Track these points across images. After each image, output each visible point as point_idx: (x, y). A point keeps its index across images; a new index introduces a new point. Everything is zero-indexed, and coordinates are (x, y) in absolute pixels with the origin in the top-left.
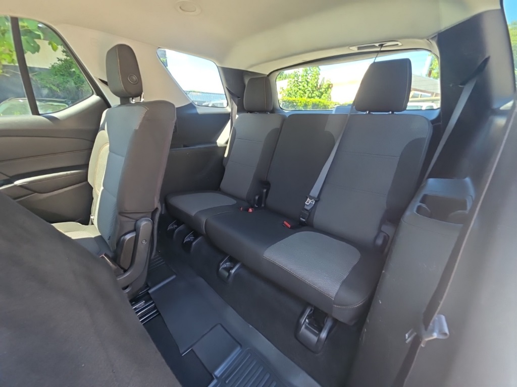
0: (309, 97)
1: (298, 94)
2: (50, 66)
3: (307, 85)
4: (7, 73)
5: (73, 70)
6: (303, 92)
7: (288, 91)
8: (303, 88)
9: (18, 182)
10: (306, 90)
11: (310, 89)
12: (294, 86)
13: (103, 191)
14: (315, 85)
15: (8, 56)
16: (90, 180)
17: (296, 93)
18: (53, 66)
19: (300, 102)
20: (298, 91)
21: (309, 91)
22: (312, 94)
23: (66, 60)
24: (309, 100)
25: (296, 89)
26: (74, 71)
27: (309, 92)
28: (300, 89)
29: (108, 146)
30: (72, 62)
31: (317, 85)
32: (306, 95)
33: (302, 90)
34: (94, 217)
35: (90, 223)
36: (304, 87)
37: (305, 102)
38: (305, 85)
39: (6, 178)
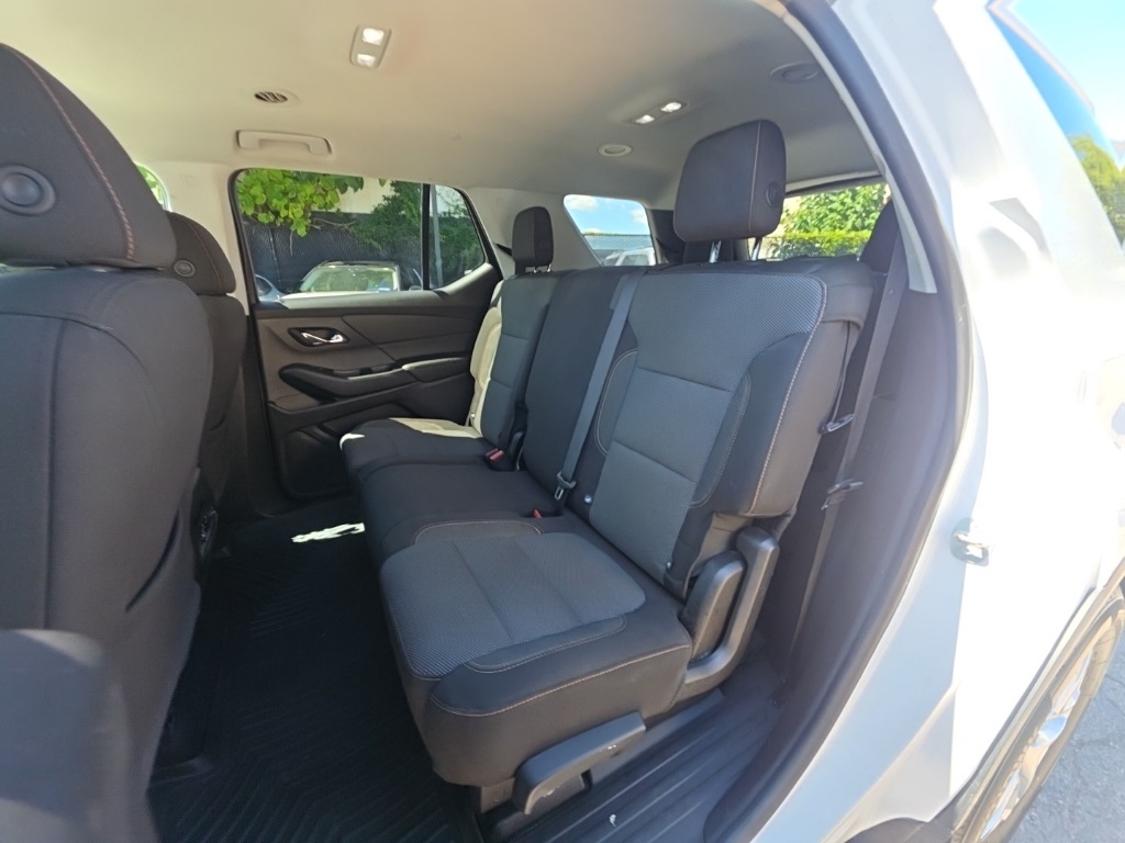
0: (854, 228)
1: (827, 221)
2: (373, 209)
3: (853, 199)
4: (317, 224)
5: (403, 212)
6: (839, 217)
7: (801, 217)
8: (840, 208)
9: (405, 367)
10: (848, 212)
11: (859, 208)
12: (817, 203)
13: (490, 383)
14: (876, 197)
15: (321, 198)
16: (473, 370)
17: (821, 220)
18: (376, 209)
19: (829, 241)
20: (826, 216)
21: (855, 212)
22: (863, 220)
23: (394, 198)
24: (853, 234)
25: (823, 210)
26: (404, 216)
27: (855, 216)
28: (831, 210)
29: (500, 326)
30: (402, 201)
31: (881, 198)
32: (849, 224)
33: (839, 213)
34: (476, 415)
35: (467, 423)
36: (843, 204)
37: (840, 241)
38: (848, 201)
39: (392, 362)
